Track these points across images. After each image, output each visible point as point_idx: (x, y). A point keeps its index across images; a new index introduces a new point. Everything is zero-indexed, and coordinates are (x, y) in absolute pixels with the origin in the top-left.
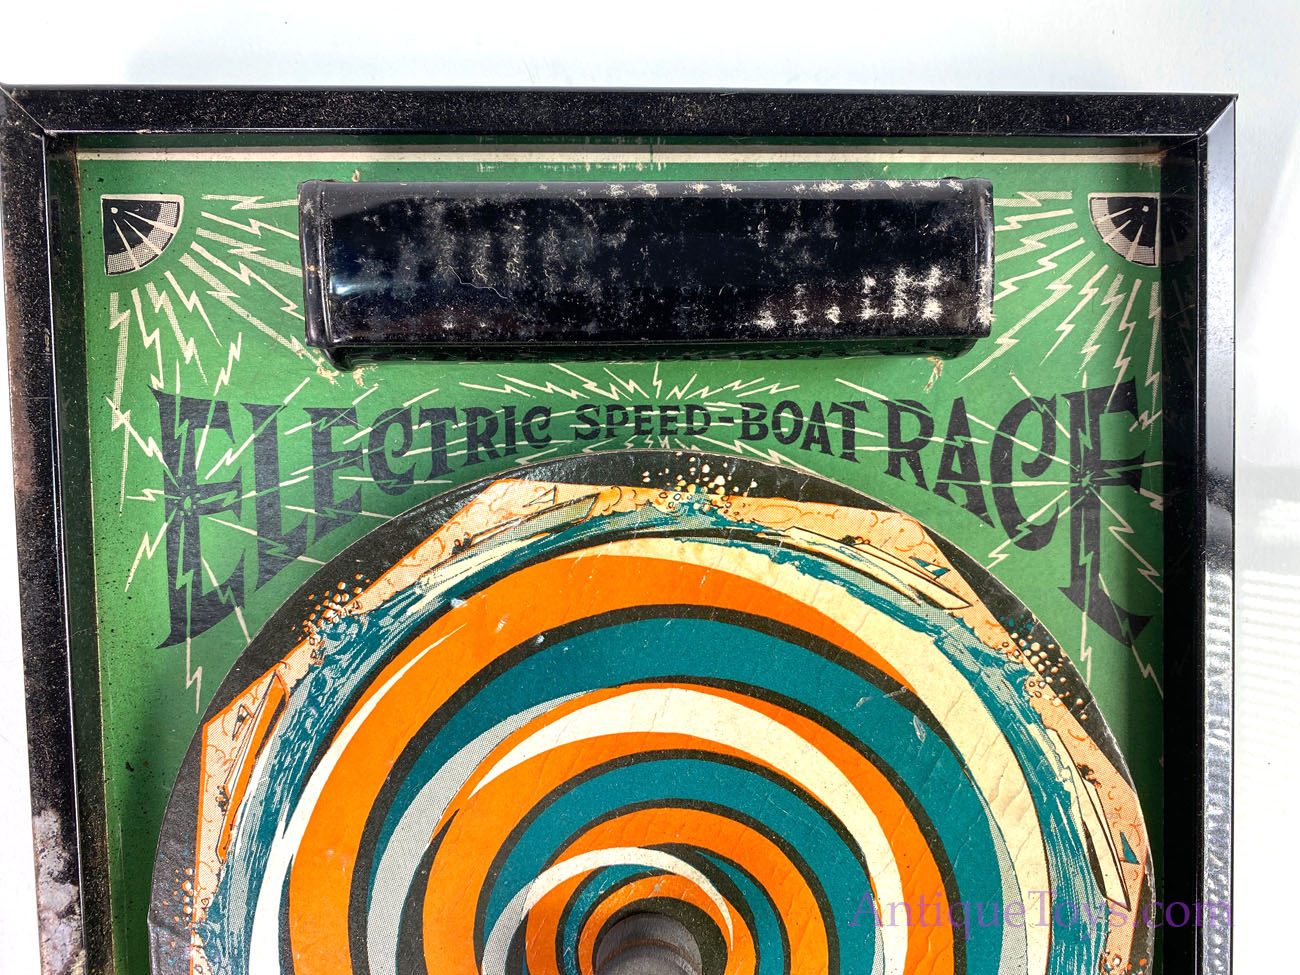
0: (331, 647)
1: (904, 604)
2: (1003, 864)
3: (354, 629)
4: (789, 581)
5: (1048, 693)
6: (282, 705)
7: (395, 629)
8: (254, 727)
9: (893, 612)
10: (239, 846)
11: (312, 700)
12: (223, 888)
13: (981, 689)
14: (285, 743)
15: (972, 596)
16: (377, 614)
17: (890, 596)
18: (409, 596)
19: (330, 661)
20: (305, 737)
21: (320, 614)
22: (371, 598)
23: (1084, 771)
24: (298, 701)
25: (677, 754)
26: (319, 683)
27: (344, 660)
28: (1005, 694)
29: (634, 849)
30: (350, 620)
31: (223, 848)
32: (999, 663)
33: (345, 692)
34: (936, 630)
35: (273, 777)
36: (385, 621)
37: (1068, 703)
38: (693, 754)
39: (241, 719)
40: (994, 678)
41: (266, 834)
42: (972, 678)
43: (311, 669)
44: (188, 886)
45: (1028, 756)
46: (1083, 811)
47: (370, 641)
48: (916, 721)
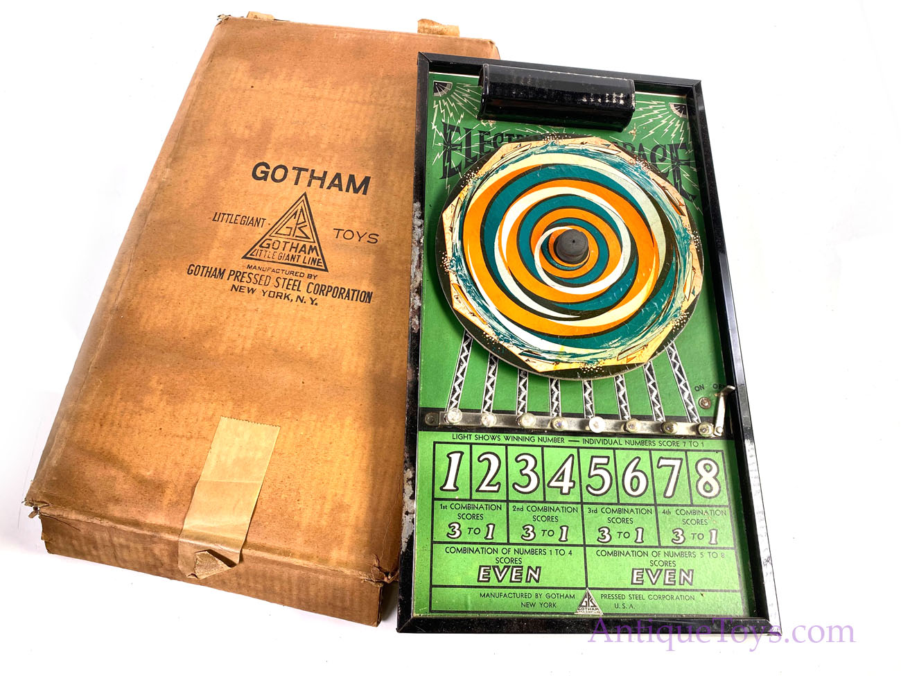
1: (523, 155)
2: (594, 169)
3: (454, 261)
4: (502, 173)
5: (560, 140)
6: (460, 287)
7: (459, 254)
8: (461, 296)
9: (523, 158)
10: (485, 317)
11: (464, 281)
12: (493, 328)
13: (551, 152)
14: (469, 292)
15: (530, 143)
16: (454, 255)
17: (519, 157)
18: (454, 246)
19: (457, 271)
20: (470, 287)
21: (446, 266)
22: (449, 254)
23: (582, 143)
24: (461, 283)
25: (526, 216)
26: (461, 276)
27: (459, 268)
28: (555, 148)
29: (541, 237)
30: (451, 261)
31: (484, 321)
32: (548, 146)
33: (466, 272)
34: (532, 153)
35: (475, 300)
36: (456, 254)
37: (565, 138)
38: (528, 213)
39: (457, 298)
40: (550, 148)
41: (487, 310)
42: (547, 152)
43: (456, 276)
44: (487, 336)
45: (572, 152)
46: (592, 149)
47: (458, 260)
48: (550, 168)
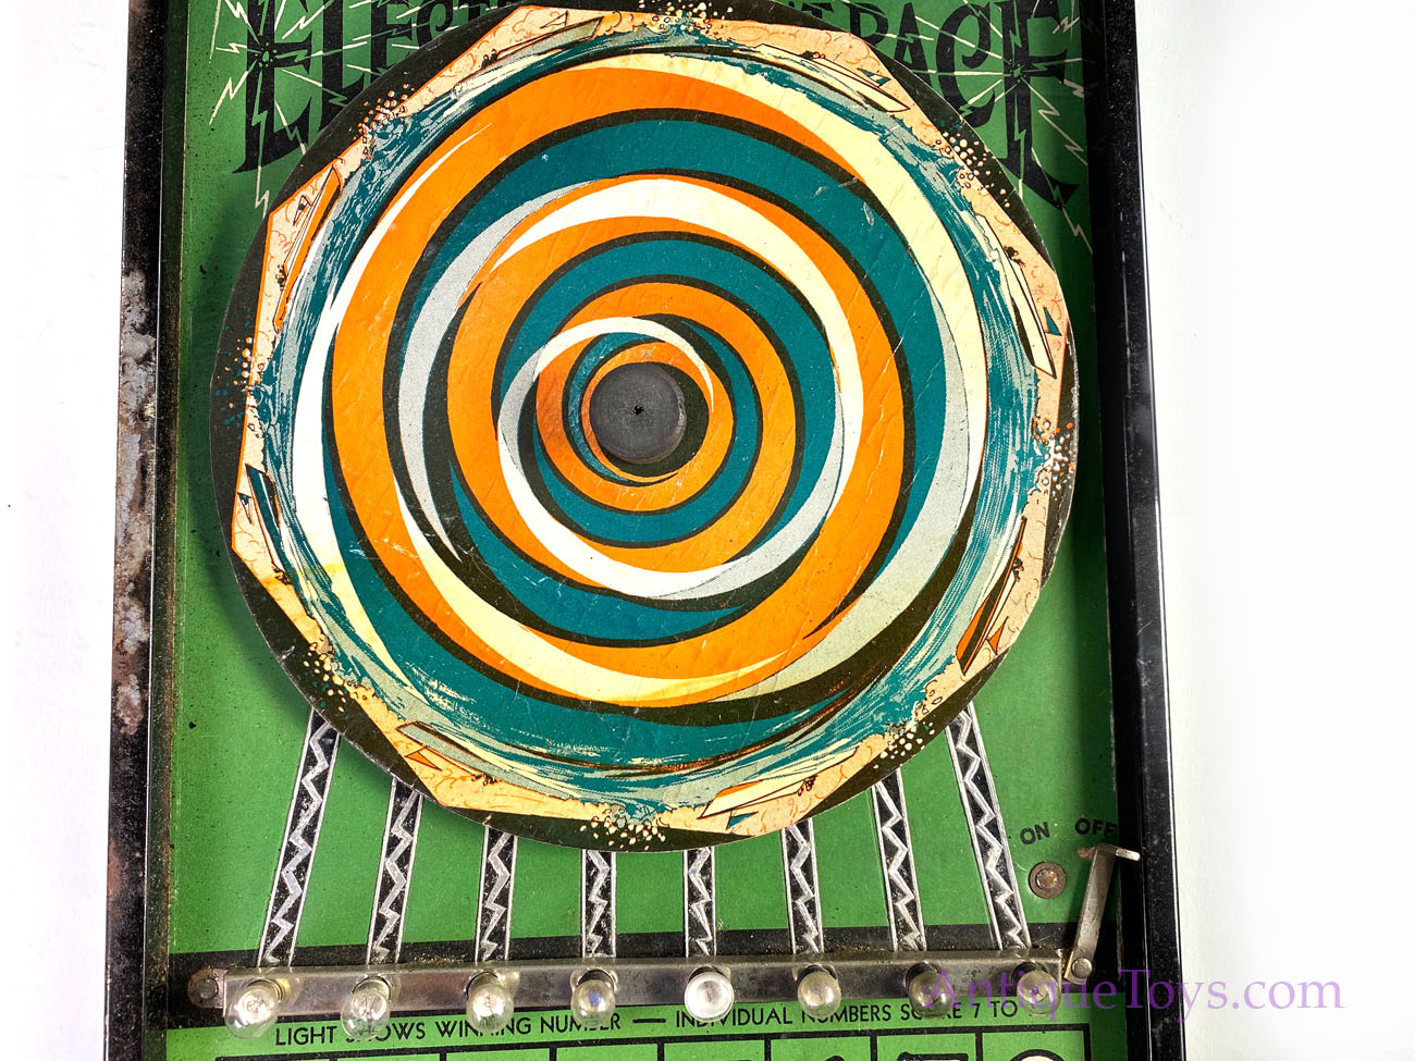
0: (380, 144)
1: (854, 108)
2: (944, 336)
3: (400, 129)
4: (758, 89)
5: (976, 184)
6: (338, 194)
7: (431, 127)
8: (314, 213)
9: (844, 114)
10: (293, 316)
11: (362, 190)
12: (277, 355)
13: (919, 180)
14: (338, 226)
15: (909, 101)
16: (419, 116)
17: (842, 101)
18: (445, 100)
19: (379, 156)
20: (355, 220)
21: (373, 118)
22: (414, 104)
23: (1010, 252)
24: (350, 191)
25: (666, 235)
26: (369, 175)
27: (391, 155)
28: (940, 185)
29: (630, 319)
30: (397, 122)
31: (280, 319)
32: (933, 158)
33: (390, 182)
34: (880, 129)
35: (326, 255)
36: (426, 122)
37: (994, 193)
38: (679, 236)
39: (302, 207)
40: (930, 171)
41: (316, 306)
42: (913, 171)
43: (363, 163)
44: (247, 353)
45: (962, 239)
46: (1010, 288)
47: (412, 139)
48: (865, 208)
